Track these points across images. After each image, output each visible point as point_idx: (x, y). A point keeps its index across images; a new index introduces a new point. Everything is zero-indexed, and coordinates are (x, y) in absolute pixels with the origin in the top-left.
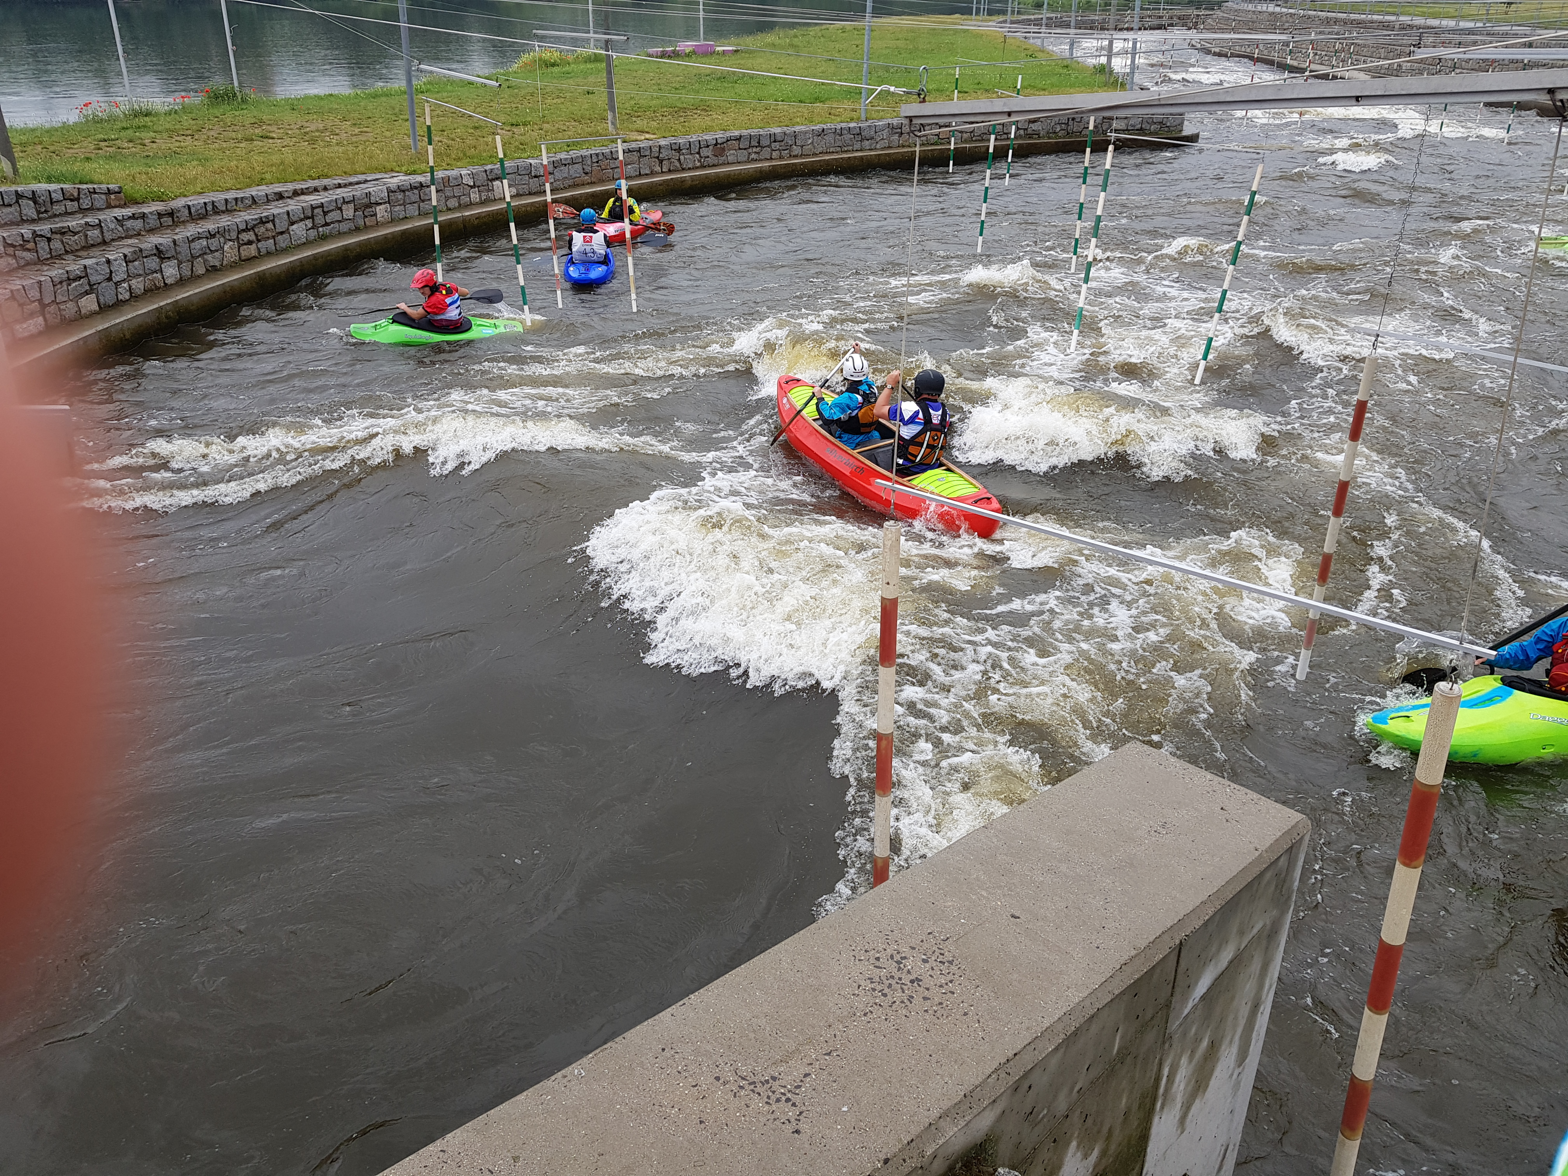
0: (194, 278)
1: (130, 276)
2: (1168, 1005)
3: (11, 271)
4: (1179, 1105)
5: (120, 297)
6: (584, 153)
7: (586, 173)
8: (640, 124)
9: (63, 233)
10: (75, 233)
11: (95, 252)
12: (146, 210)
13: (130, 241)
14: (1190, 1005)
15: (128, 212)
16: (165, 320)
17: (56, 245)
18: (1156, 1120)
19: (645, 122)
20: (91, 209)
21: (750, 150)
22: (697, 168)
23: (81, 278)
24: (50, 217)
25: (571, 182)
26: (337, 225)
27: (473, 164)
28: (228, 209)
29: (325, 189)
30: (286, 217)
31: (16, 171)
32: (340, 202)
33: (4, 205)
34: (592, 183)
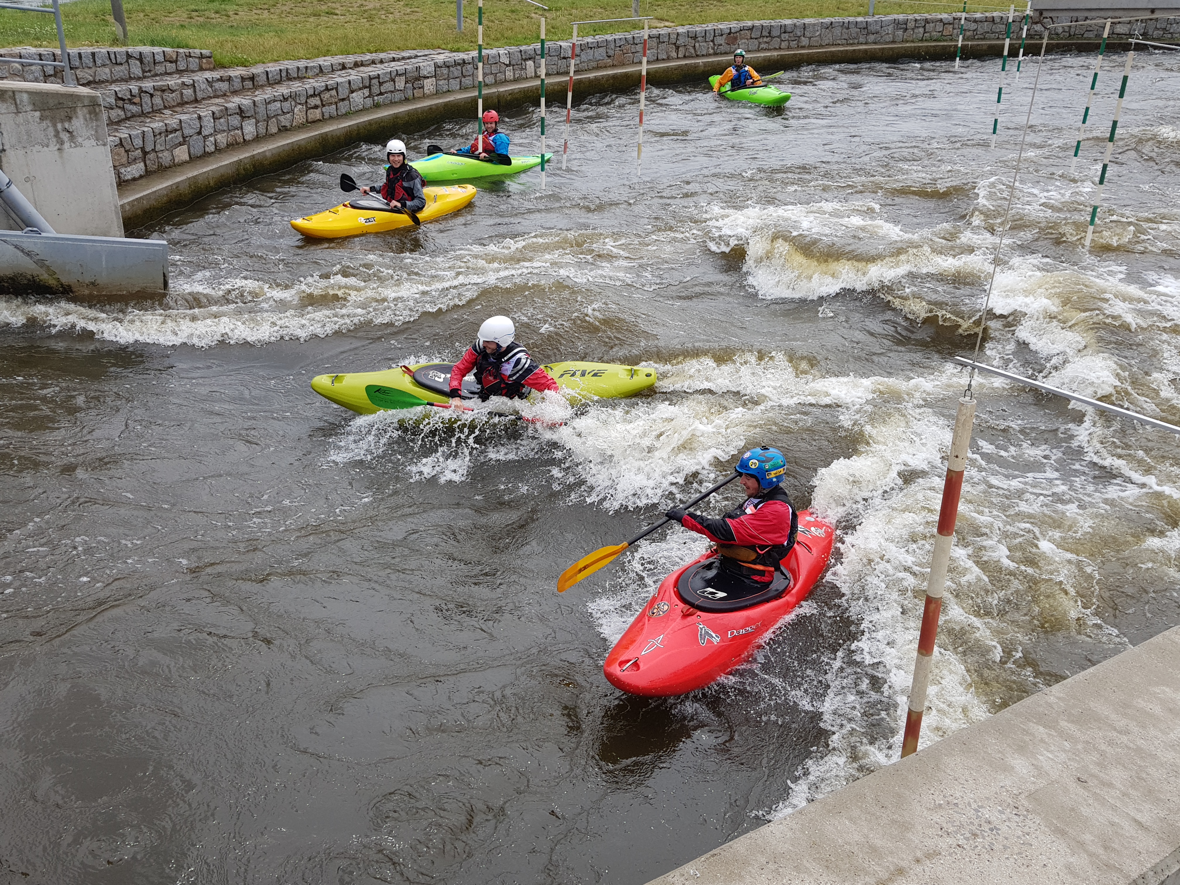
0: (268, 136)
1: (216, 132)
3: (118, 123)
5: (207, 149)
6: (609, 37)
7: (609, 57)
8: (661, 12)
9: (163, 91)
10: (173, 91)
11: (190, 108)
12: (233, 74)
13: (217, 101)
15: (216, 75)
16: (243, 172)
17: (157, 100)
19: (665, 10)
20: (186, 70)
21: (761, 40)
22: (708, 55)
23: (176, 130)
24: (153, 76)
25: (594, 64)
26: (389, 95)
27: (509, 45)
28: (300, 76)
29: (381, 62)
30: (348, 85)
31: (125, 34)
32: (394, 74)
33: (116, 63)
34: (614, 66)
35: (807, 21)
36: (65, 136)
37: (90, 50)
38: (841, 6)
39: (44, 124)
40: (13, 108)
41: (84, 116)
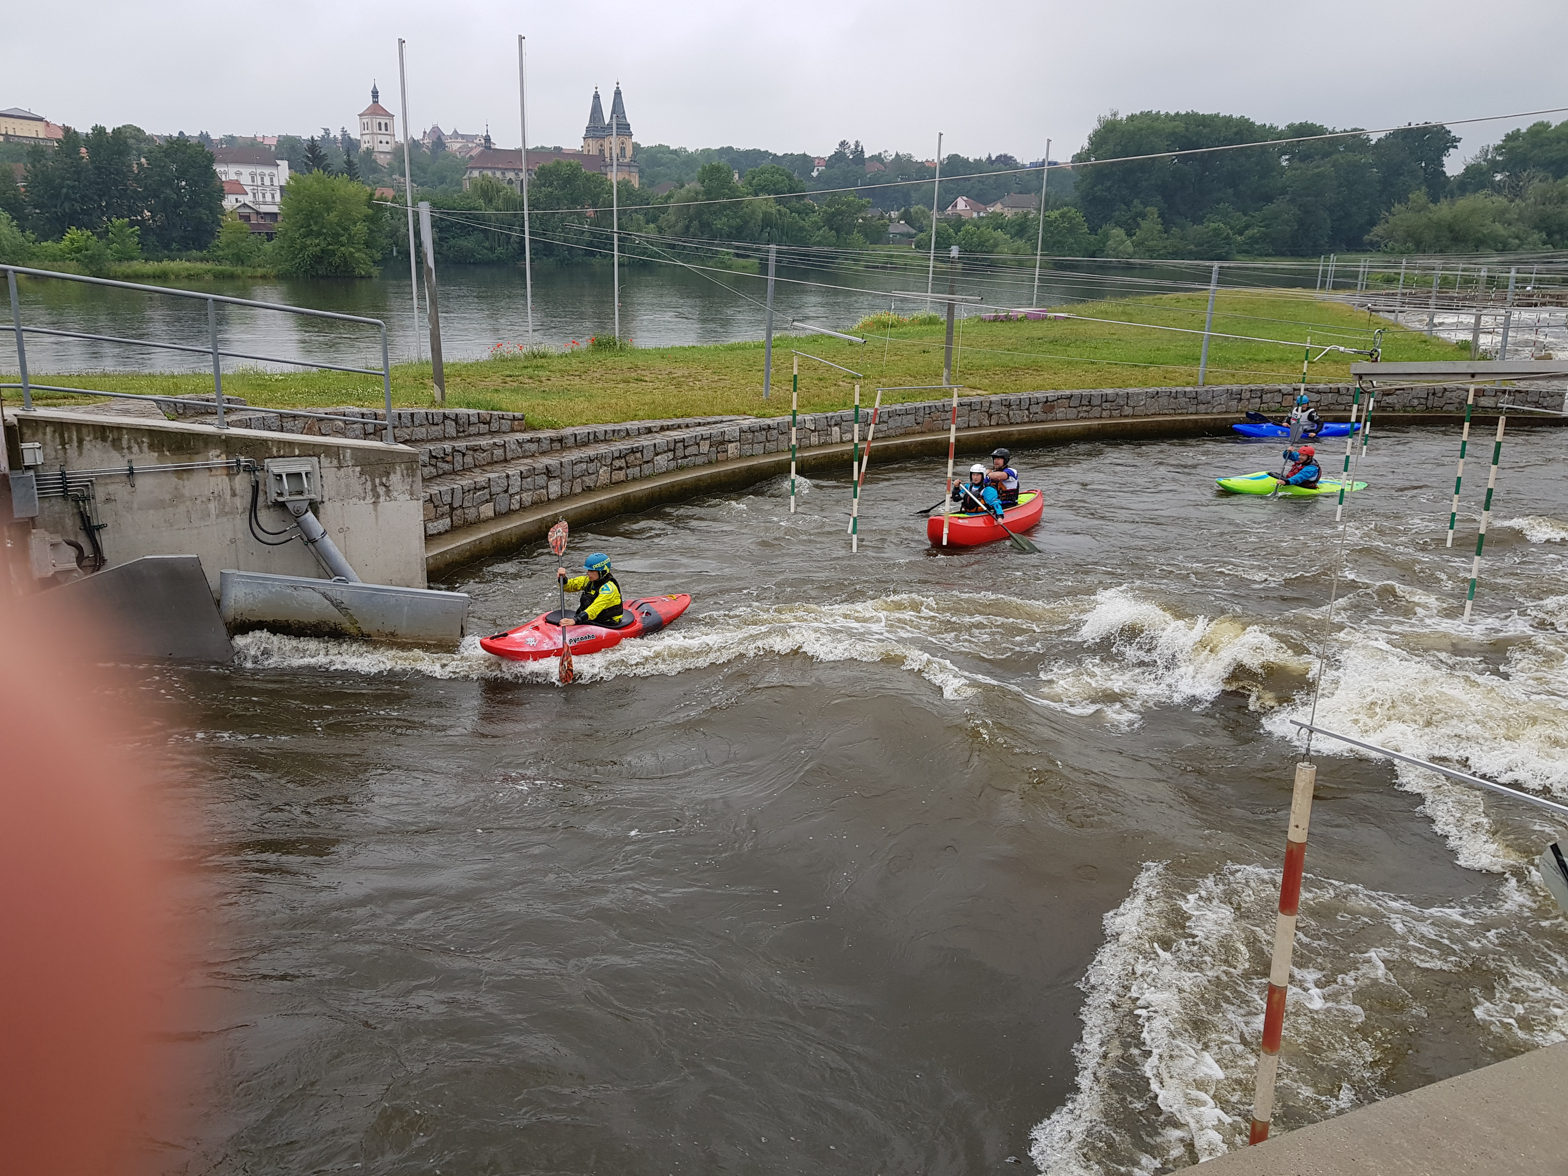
0: (572, 496)
1: (522, 490)
3: (430, 479)
5: (512, 507)
6: (918, 405)
7: (918, 424)
8: (972, 380)
9: (476, 450)
10: (484, 451)
11: (499, 467)
12: (541, 435)
13: (526, 461)
15: (527, 436)
17: (469, 459)
19: (978, 379)
20: (498, 432)
21: (1080, 409)
22: (1025, 423)
23: (484, 488)
24: (466, 436)
25: (904, 430)
26: (693, 458)
27: (816, 411)
28: (606, 439)
29: (687, 426)
30: (652, 448)
31: (443, 397)
32: (698, 438)
33: (433, 424)
34: (921, 433)
35: (1130, 390)
36: (381, 490)
37: (411, 410)
38: (1167, 375)
39: (363, 478)
40: (335, 462)
41: (402, 472)
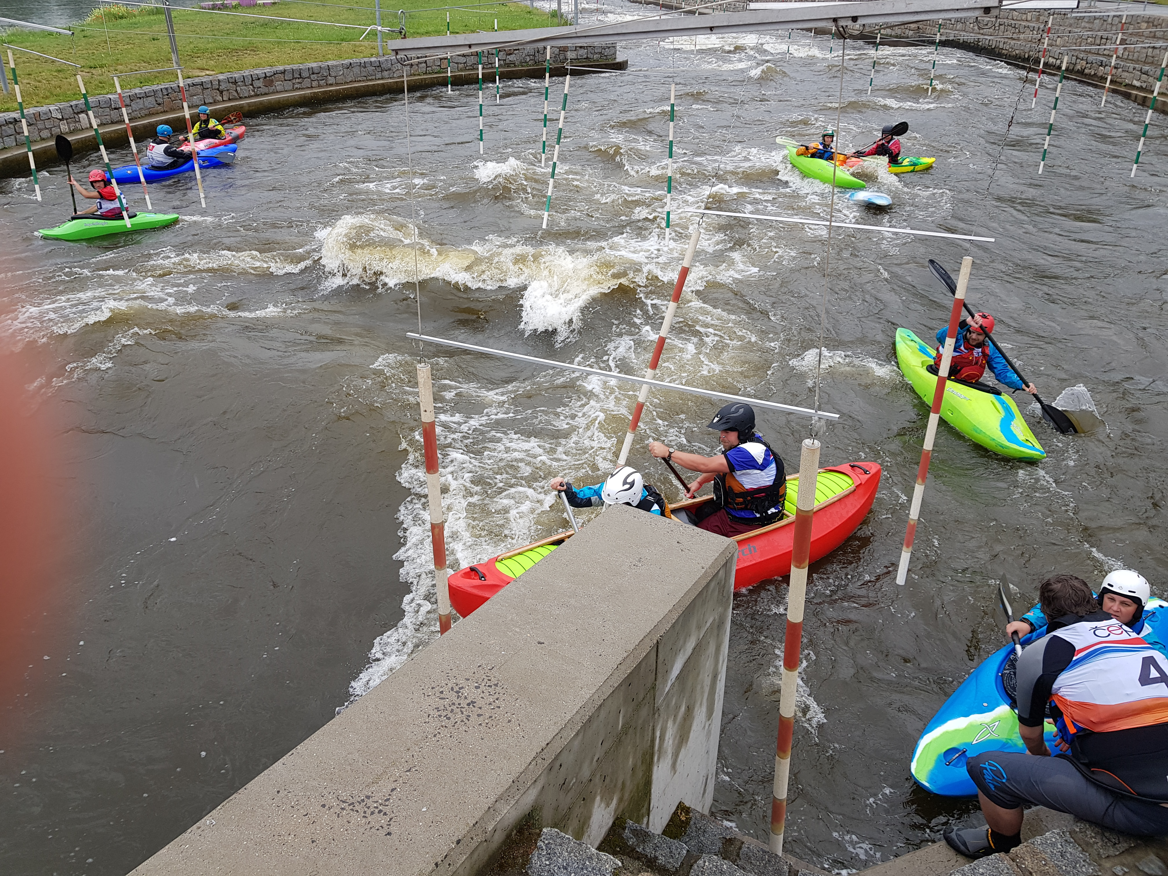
2: (654, 687)
4: (670, 756)
6: (155, 87)
8: (200, 63)
14: (669, 684)
18: (655, 768)
19: (204, 61)
21: (294, 81)
25: (147, 112)
27: (58, 101)
34: (165, 112)
35: (330, 63)
38: (356, 49)
